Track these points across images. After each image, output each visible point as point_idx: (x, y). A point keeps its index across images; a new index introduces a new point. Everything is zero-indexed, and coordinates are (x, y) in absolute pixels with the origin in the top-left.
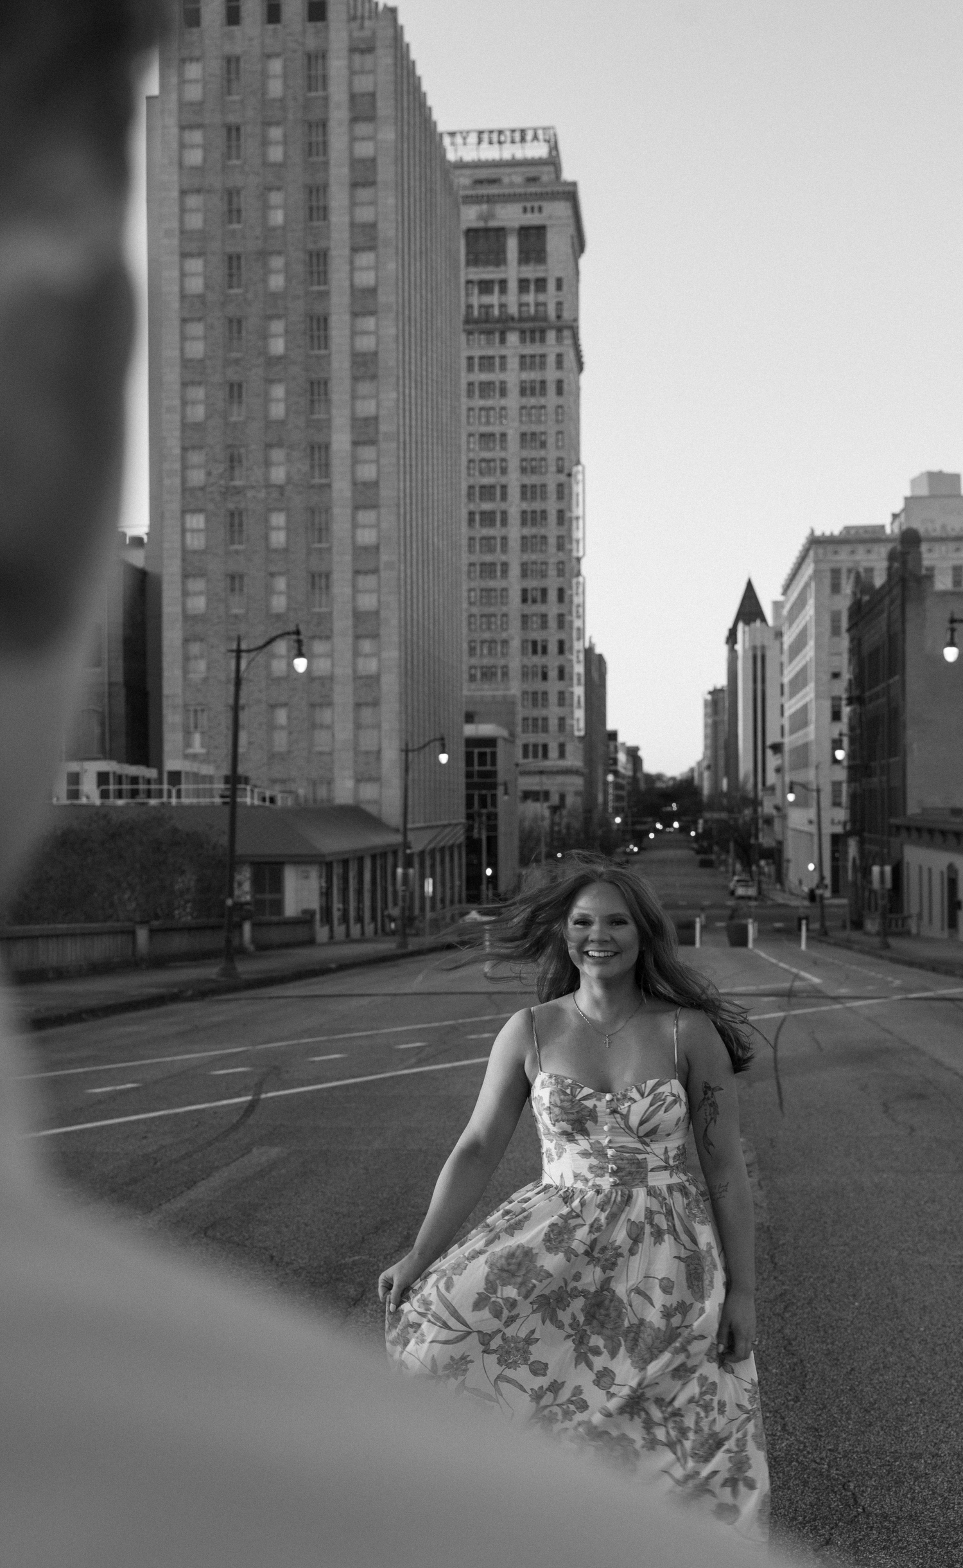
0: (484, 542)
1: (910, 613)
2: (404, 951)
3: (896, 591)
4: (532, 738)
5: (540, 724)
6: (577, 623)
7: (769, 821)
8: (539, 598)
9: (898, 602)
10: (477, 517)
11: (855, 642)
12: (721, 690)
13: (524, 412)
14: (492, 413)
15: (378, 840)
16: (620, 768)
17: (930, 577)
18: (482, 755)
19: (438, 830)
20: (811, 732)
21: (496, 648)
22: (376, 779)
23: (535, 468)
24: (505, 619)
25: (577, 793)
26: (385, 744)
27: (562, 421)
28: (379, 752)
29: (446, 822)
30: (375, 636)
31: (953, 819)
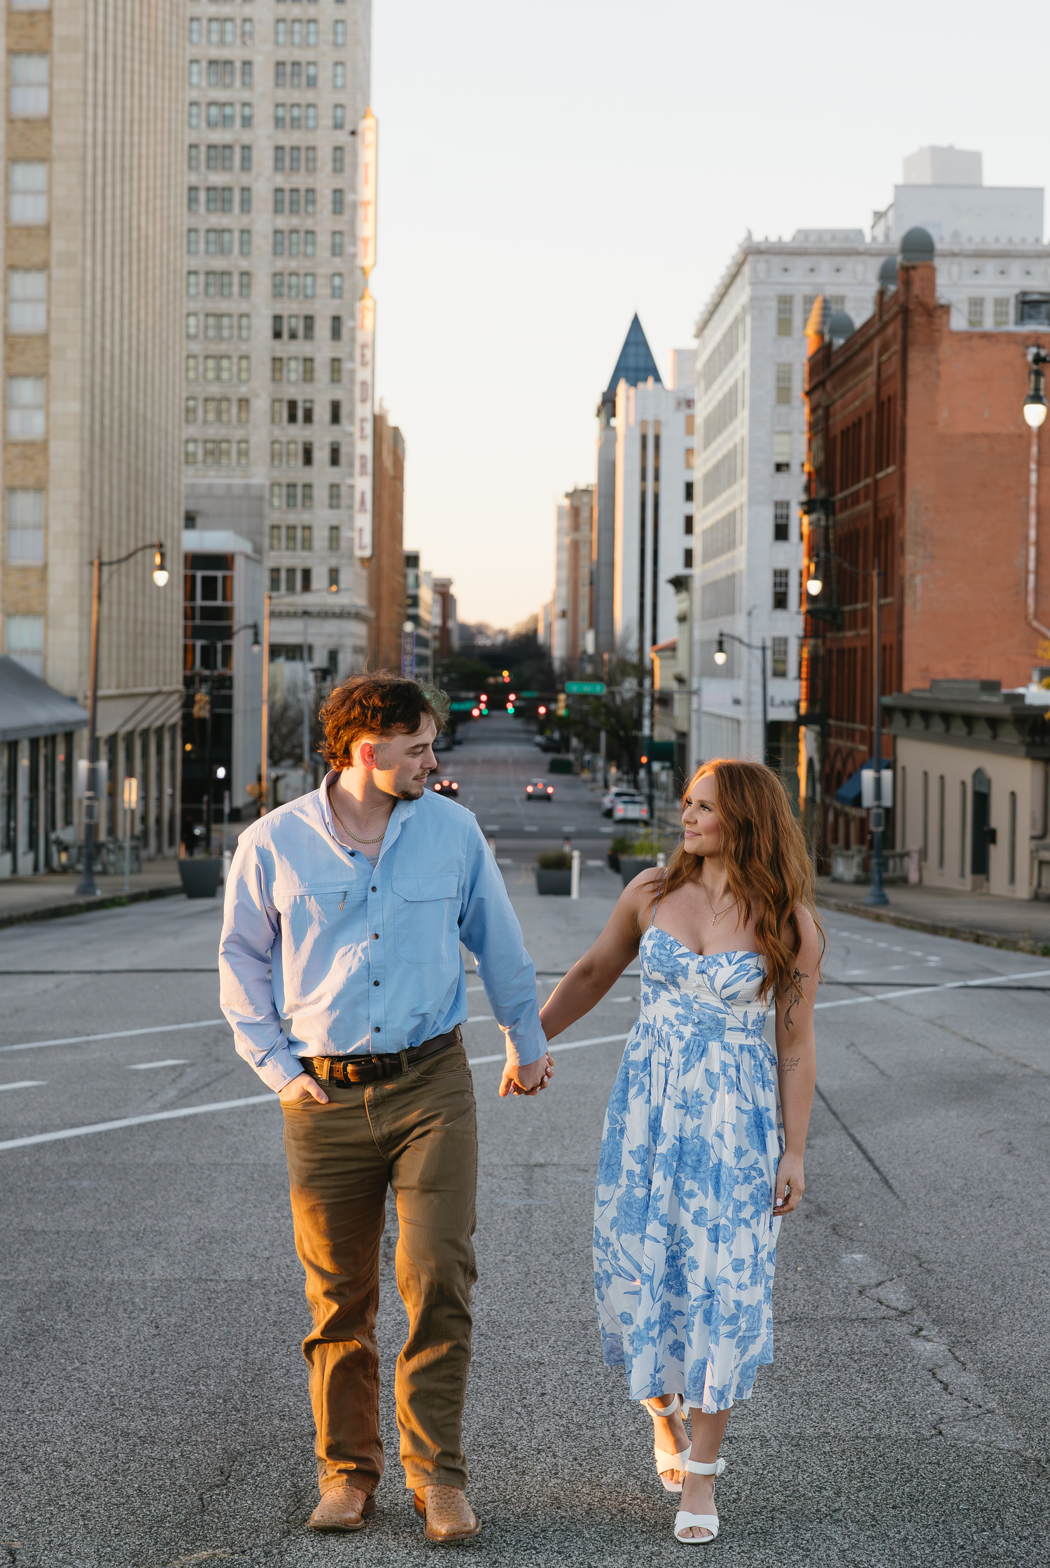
0: (212, 236)
1: (916, 363)
2: (91, 899)
3: (894, 329)
4: (284, 559)
5: (298, 537)
6: (362, 374)
7: (664, 700)
8: (301, 333)
9: (896, 347)
10: (202, 196)
11: (820, 412)
12: (586, 492)
13: (281, 27)
14: (229, 26)
15: (44, 715)
16: (423, 612)
17: (946, 309)
18: (209, 584)
19: (140, 701)
20: (740, 558)
21: (229, 411)
22: (37, 612)
23: (299, 119)
24: (244, 363)
25: (357, 650)
26: (55, 557)
27: (344, 45)
28: (45, 568)
29: (153, 689)
30: (42, 375)
31: (985, 698)
